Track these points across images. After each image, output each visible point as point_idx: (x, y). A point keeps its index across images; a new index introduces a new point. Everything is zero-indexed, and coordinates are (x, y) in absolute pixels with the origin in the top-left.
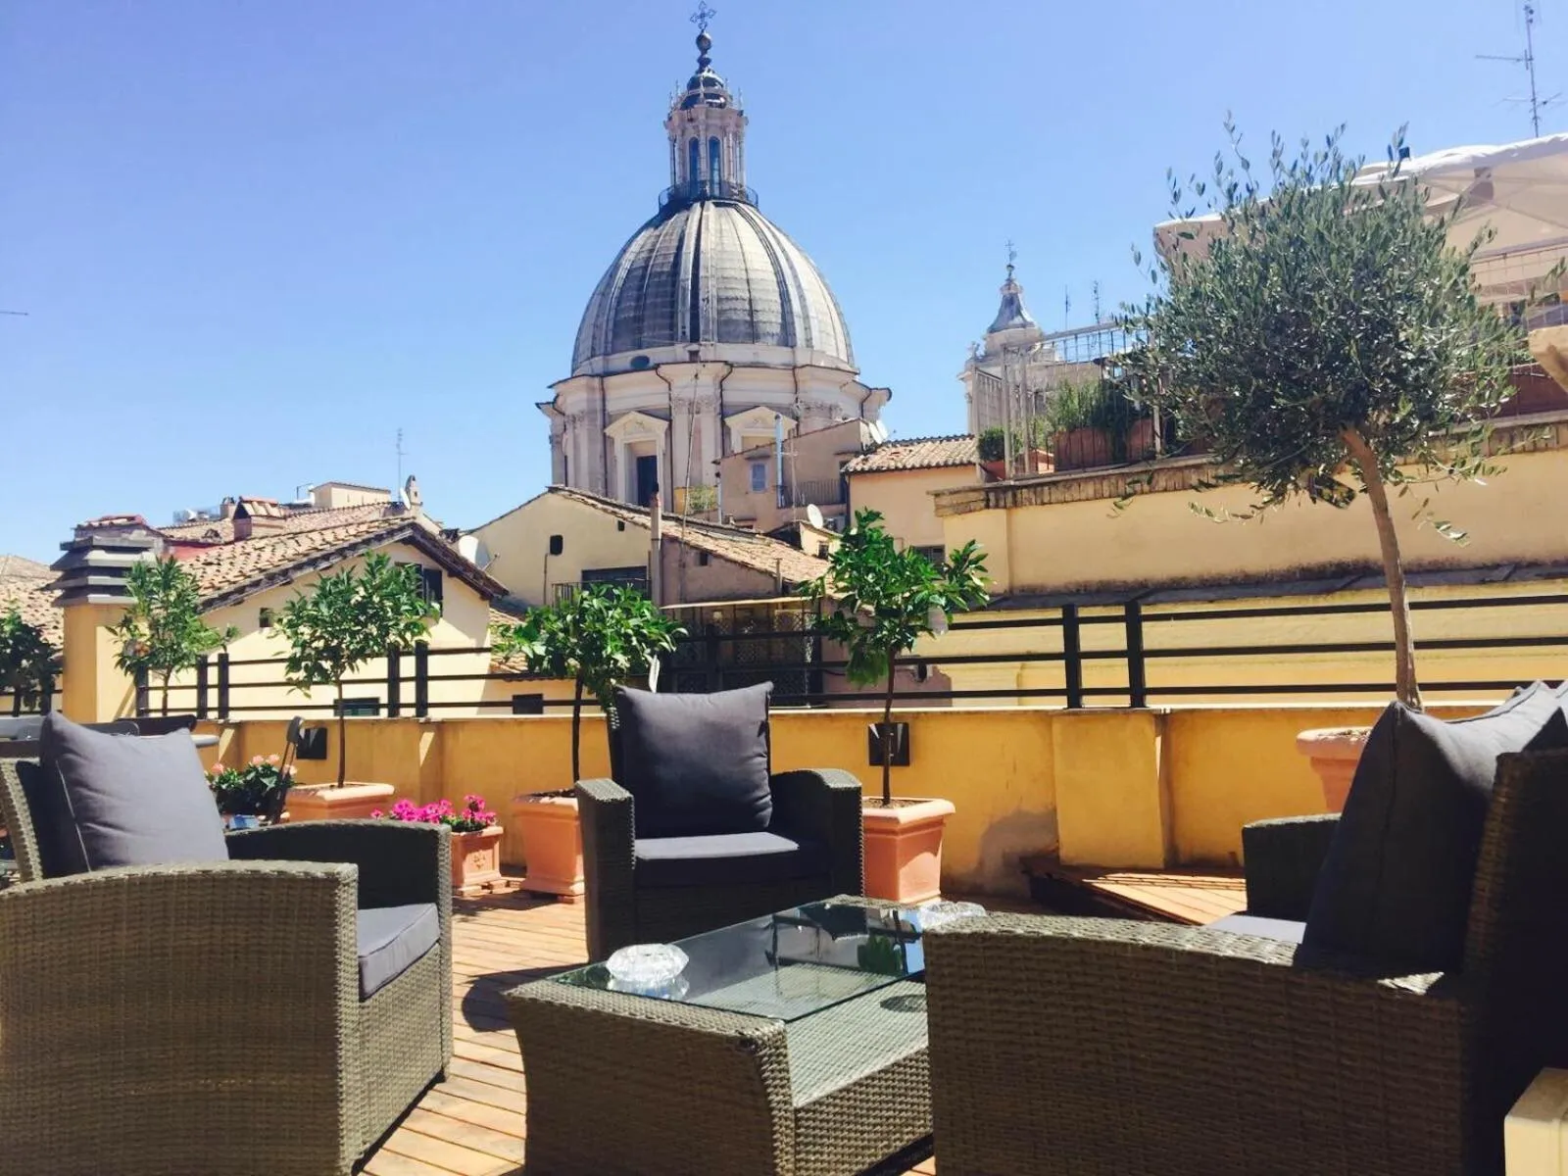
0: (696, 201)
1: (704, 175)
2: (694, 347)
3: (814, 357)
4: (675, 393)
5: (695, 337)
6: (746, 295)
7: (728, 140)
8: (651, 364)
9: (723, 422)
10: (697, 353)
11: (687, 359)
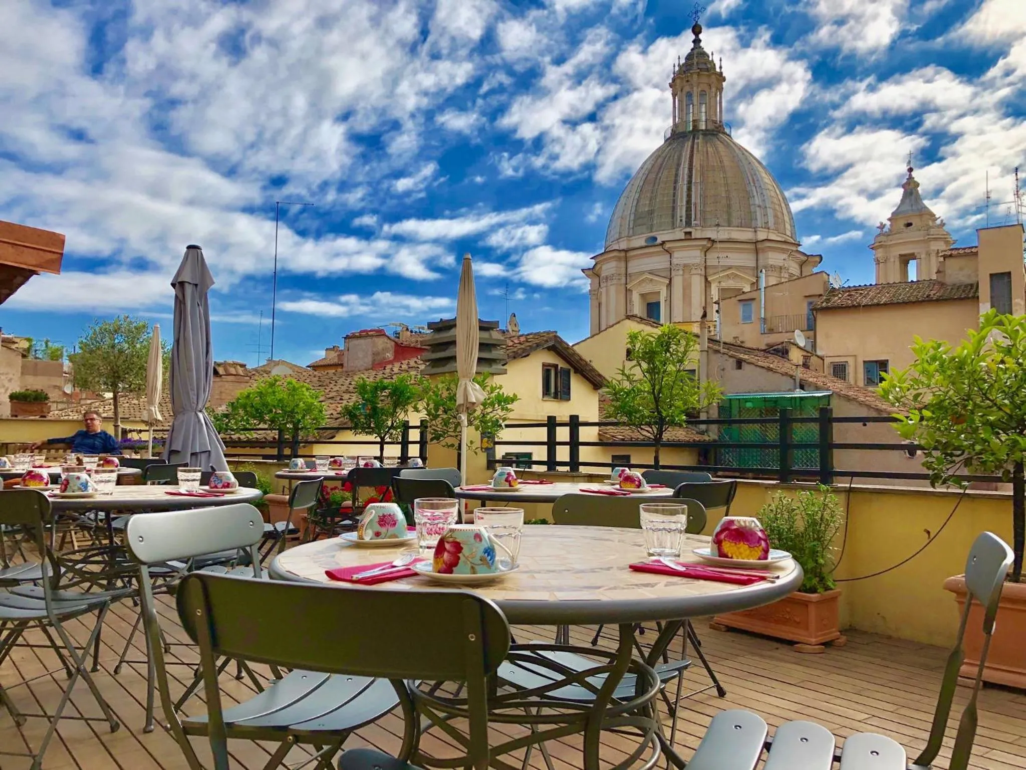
0: (690, 133)
1: (695, 116)
2: (688, 230)
3: (770, 234)
4: (675, 261)
5: (688, 223)
6: (724, 194)
7: (712, 92)
8: (659, 241)
9: (706, 279)
10: (690, 233)
11: (683, 238)
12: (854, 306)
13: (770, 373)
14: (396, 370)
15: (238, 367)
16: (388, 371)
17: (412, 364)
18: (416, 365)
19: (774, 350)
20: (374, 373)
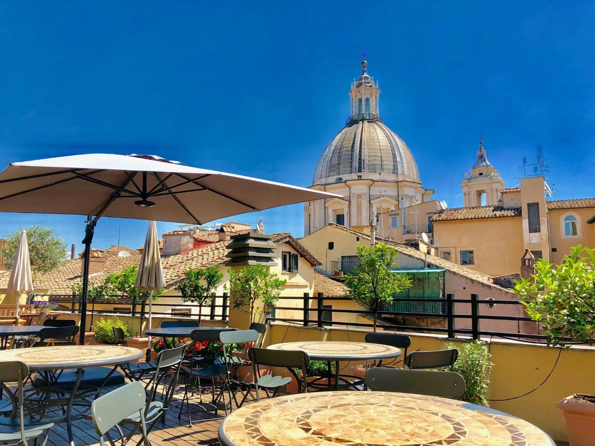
0: (360, 120)
1: (363, 111)
2: (359, 174)
3: (405, 178)
4: (352, 191)
5: (360, 171)
6: (379, 155)
7: (373, 99)
8: (343, 180)
9: (370, 202)
10: (361, 176)
11: (357, 179)
12: (454, 219)
13: (411, 258)
14: (195, 255)
15: (99, 252)
16: (190, 255)
17: (205, 251)
18: (207, 252)
19: (411, 244)
20: (182, 256)
